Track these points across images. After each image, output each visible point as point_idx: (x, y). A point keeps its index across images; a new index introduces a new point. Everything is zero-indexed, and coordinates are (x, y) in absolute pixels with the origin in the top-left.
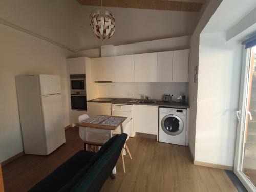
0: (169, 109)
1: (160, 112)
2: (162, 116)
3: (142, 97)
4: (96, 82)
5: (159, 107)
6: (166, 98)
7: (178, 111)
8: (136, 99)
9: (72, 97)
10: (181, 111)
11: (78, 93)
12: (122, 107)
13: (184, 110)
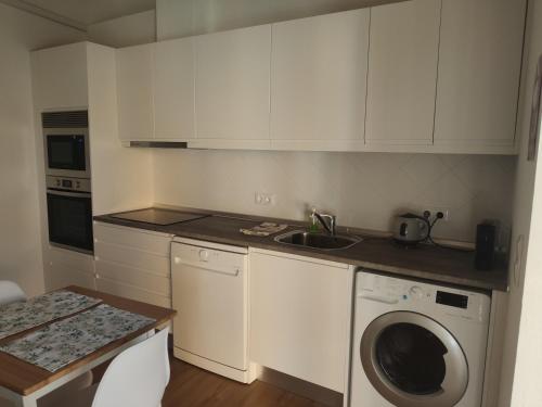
0: (403, 285)
1: (359, 294)
2: (367, 314)
3: (308, 212)
4: (134, 144)
5: (359, 269)
6: (404, 227)
7: (443, 299)
8: (279, 222)
9: (50, 199)
10: (460, 302)
11: (67, 183)
12: (207, 253)
13: (476, 300)
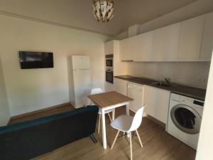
0: (184, 98)
1: (171, 99)
2: (173, 104)
4: (123, 61)
5: (172, 92)
7: (195, 102)
9: (107, 73)
11: (109, 69)
